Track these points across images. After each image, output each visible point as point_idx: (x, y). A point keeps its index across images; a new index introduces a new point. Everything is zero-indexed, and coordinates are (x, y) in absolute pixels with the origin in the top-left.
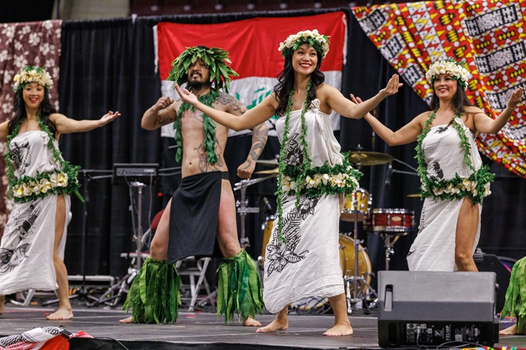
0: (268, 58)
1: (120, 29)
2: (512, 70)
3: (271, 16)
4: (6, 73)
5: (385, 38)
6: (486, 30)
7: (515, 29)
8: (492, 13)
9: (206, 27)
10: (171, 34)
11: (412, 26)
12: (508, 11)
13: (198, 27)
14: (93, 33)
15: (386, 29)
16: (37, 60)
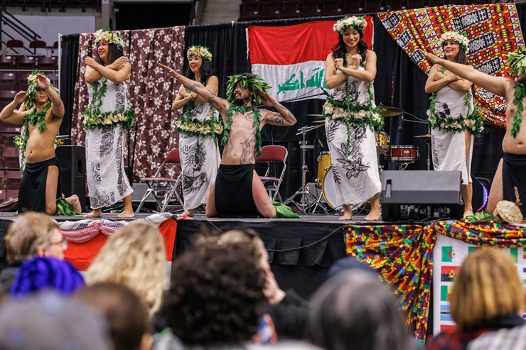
0: (322, 48)
1: (224, 31)
2: (485, 53)
3: (323, 20)
4: (150, 61)
5: (399, 32)
6: (467, 26)
7: (487, 25)
8: (471, 14)
9: (280, 28)
10: (257, 33)
11: (417, 24)
12: (482, 13)
13: (275, 28)
14: (206, 35)
15: (400, 27)
16: (170, 52)
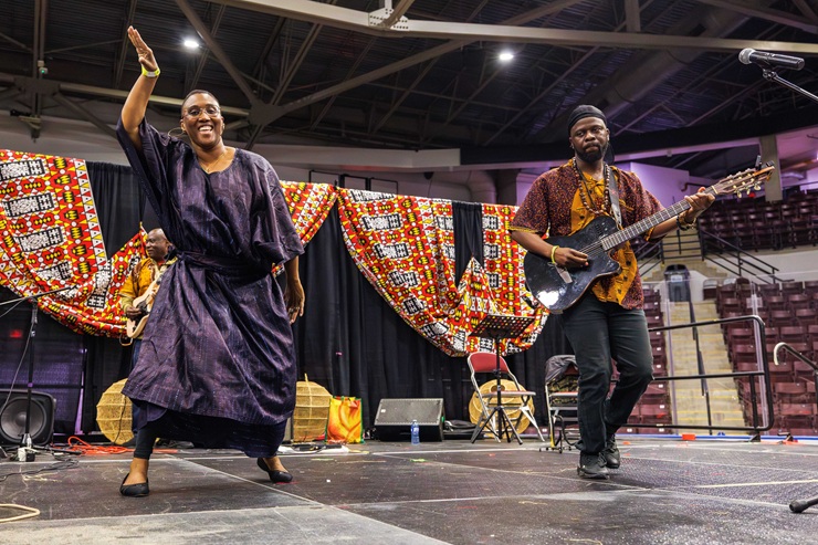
6: (11, 178)
8: (19, 163)
12: (34, 164)
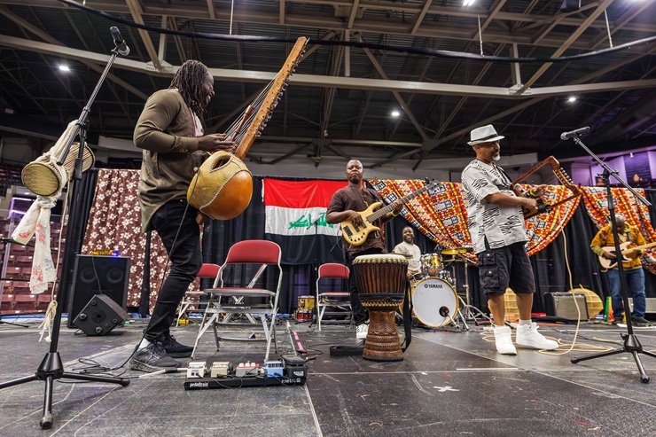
2: (445, 212)
7: (446, 195)
9: (291, 182)
10: (271, 184)
11: (400, 189)
13: (287, 182)
